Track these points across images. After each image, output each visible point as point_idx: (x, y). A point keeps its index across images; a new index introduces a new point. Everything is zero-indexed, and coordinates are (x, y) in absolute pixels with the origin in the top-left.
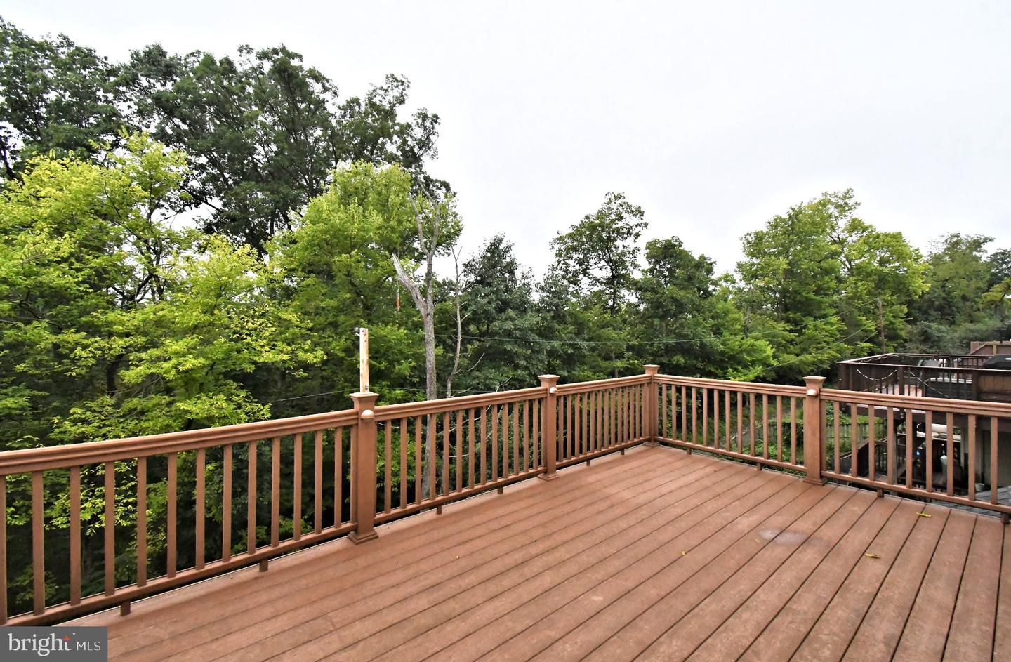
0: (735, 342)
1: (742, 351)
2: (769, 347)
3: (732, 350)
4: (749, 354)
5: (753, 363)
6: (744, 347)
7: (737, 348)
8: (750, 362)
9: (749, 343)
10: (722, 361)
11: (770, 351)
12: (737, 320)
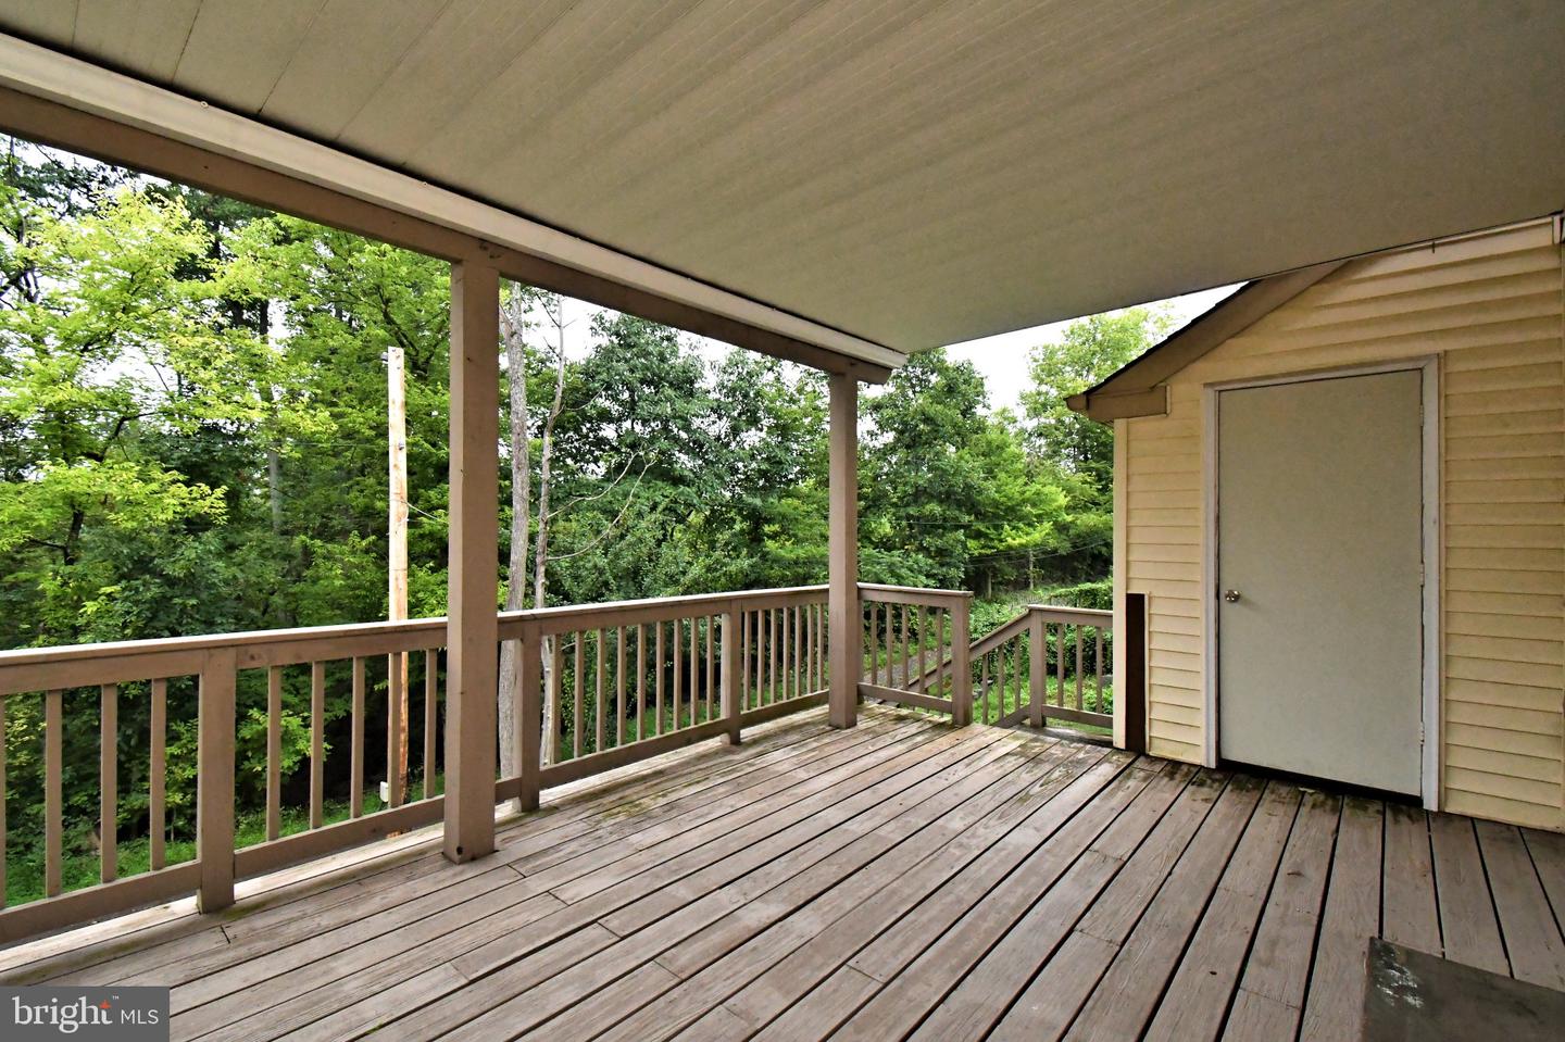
0: (1014, 488)
1: (1024, 501)
2: (1062, 495)
3: (1010, 499)
4: (1034, 505)
5: (1040, 518)
6: (1028, 494)
7: (1017, 495)
8: (1036, 516)
9: (1034, 490)
10: (996, 516)
11: (1062, 500)
12: (1018, 457)
